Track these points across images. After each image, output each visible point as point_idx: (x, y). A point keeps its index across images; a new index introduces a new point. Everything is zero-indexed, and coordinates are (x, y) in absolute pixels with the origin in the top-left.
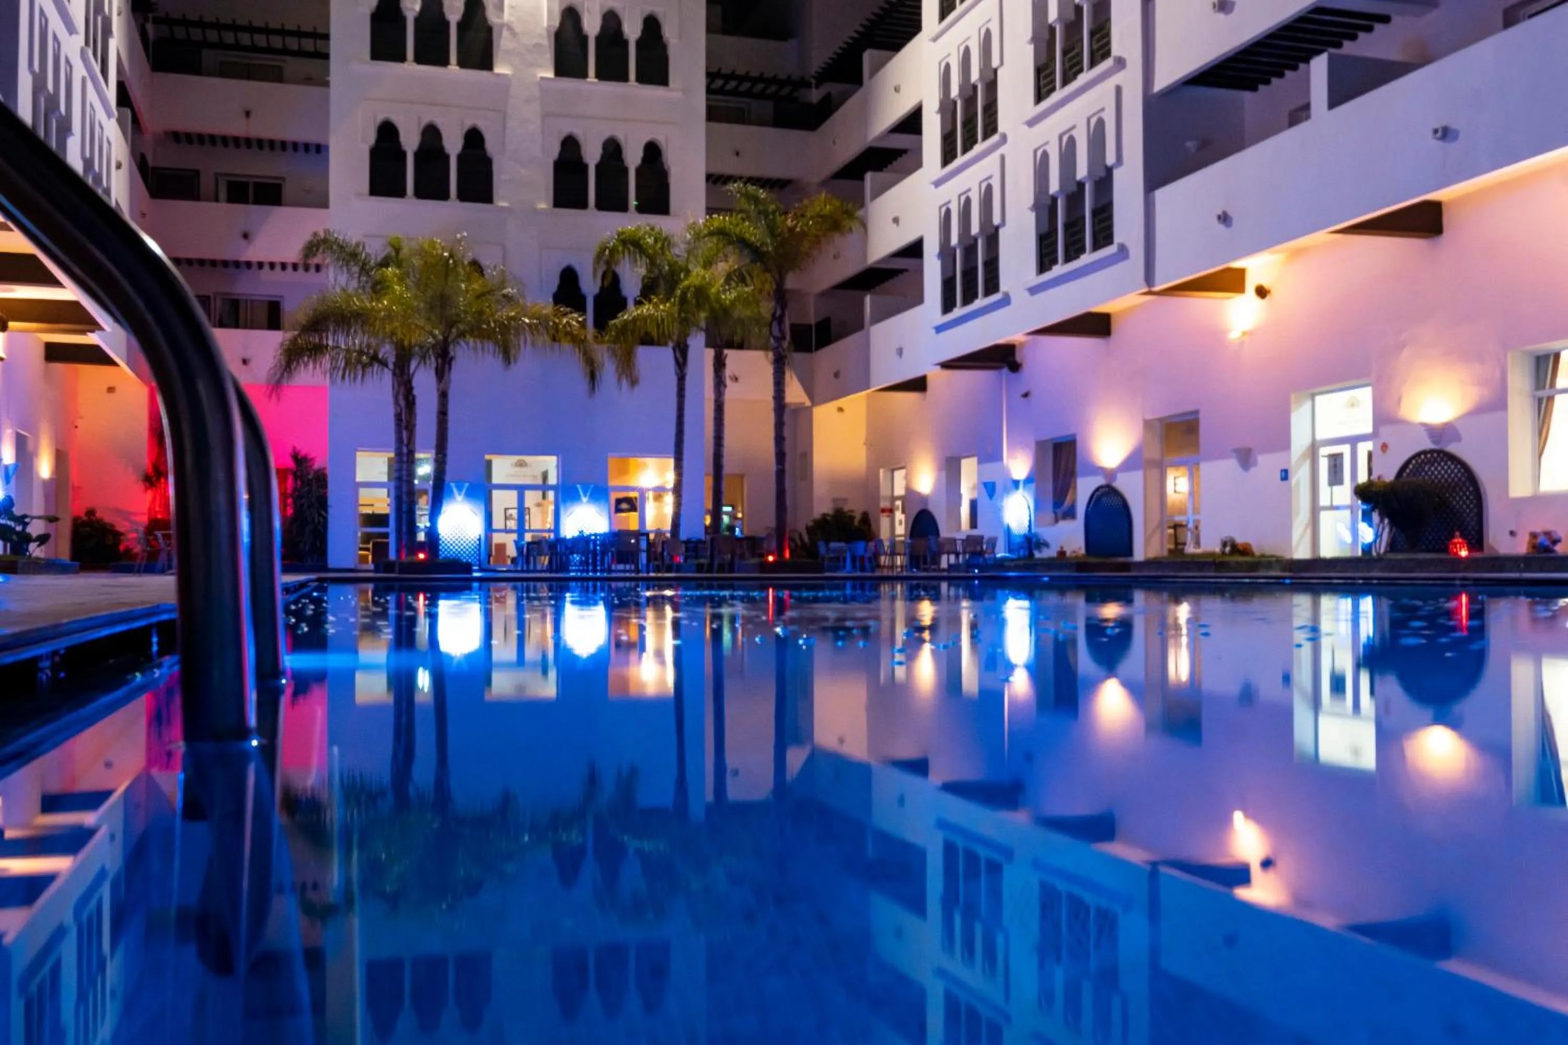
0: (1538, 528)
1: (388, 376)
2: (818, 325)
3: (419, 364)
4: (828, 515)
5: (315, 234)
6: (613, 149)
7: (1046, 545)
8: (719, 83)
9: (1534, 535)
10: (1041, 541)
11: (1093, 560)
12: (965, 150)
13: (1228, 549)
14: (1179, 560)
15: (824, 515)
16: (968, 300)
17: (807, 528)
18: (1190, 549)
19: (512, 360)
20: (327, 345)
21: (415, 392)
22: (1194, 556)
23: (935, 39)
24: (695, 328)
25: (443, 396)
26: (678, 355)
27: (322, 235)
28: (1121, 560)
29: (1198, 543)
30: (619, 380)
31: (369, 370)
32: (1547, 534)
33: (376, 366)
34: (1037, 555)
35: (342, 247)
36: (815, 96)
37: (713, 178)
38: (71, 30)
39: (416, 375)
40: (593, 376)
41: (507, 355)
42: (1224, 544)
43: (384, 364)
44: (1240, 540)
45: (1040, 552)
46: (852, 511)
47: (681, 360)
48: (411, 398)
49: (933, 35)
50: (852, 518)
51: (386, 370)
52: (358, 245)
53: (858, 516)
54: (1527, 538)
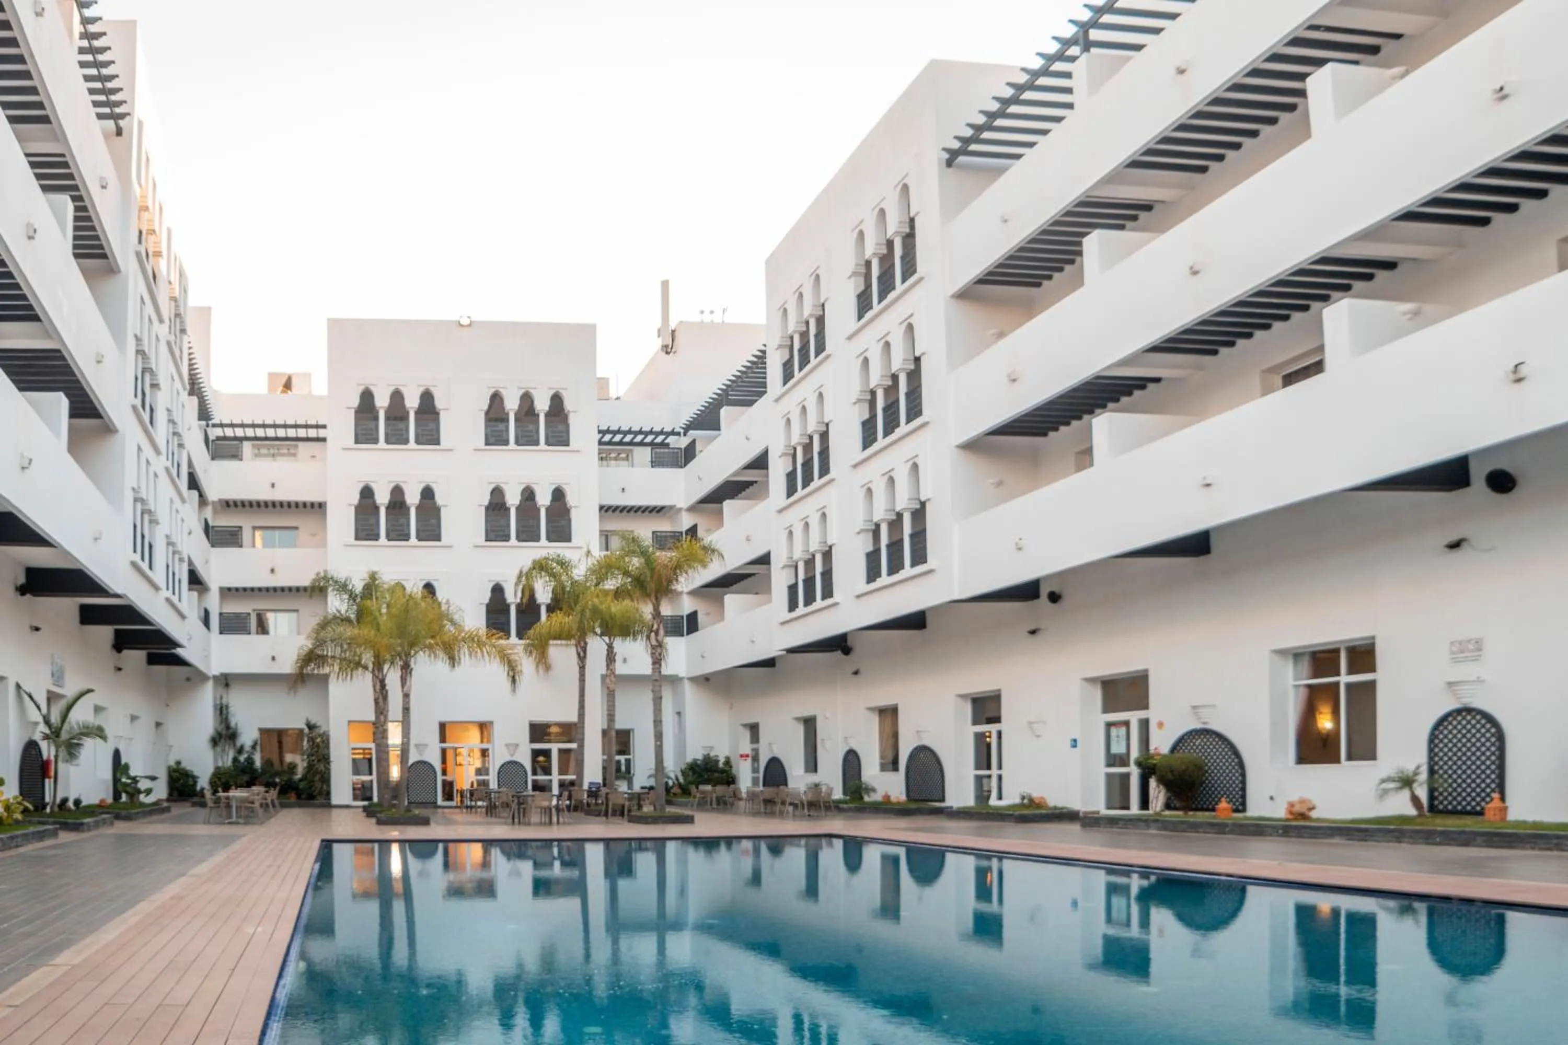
0: (1294, 798)
1: (369, 676)
2: (688, 616)
3: (390, 667)
4: (698, 760)
5: (318, 574)
6: (529, 495)
7: (874, 790)
8: (607, 438)
9: (1291, 805)
10: (870, 787)
11: (914, 806)
12: (805, 486)
13: (1026, 801)
14: (984, 811)
15: (695, 760)
16: (808, 602)
17: (682, 771)
18: (993, 802)
19: (456, 664)
20: (327, 656)
21: (387, 688)
22: (997, 808)
23: (777, 400)
24: (592, 634)
25: (406, 696)
26: (579, 650)
27: (322, 574)
28: (937, 804)
29: (1000, 797)
30: (537, 666)
31: (354, 673)
32: (1302, 801)
33: (360, 669)
34: (866, 799)
35: (336, 582)
36: (683, 442)
37: (605, 508)
38: (157, 451)
39: (388, 675)
40: (514, 680)
41: (453, 660)
42: (1023, 798)
43: (366, 668)
44: (1036, 795)
45: (869, 796)
46: (717, 756)
47: (582, 654)
48: (384, 692)
49: (776, 397)
50: (717, 761)
51: (367, 672)
52: (346, 580)
53: (722, 760)
54: (1285, 806)
